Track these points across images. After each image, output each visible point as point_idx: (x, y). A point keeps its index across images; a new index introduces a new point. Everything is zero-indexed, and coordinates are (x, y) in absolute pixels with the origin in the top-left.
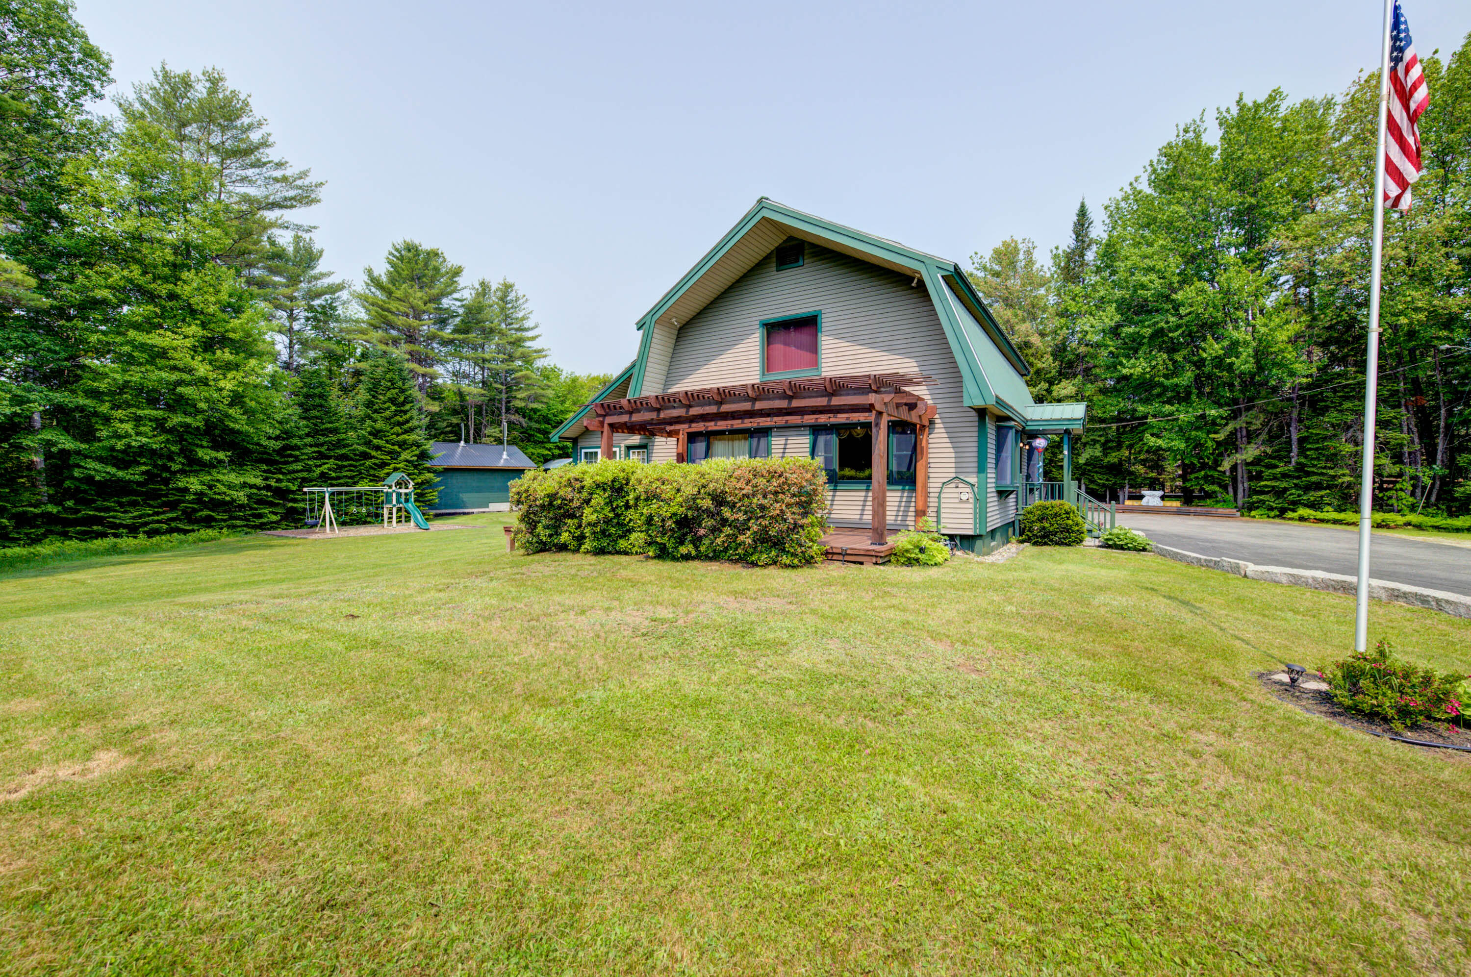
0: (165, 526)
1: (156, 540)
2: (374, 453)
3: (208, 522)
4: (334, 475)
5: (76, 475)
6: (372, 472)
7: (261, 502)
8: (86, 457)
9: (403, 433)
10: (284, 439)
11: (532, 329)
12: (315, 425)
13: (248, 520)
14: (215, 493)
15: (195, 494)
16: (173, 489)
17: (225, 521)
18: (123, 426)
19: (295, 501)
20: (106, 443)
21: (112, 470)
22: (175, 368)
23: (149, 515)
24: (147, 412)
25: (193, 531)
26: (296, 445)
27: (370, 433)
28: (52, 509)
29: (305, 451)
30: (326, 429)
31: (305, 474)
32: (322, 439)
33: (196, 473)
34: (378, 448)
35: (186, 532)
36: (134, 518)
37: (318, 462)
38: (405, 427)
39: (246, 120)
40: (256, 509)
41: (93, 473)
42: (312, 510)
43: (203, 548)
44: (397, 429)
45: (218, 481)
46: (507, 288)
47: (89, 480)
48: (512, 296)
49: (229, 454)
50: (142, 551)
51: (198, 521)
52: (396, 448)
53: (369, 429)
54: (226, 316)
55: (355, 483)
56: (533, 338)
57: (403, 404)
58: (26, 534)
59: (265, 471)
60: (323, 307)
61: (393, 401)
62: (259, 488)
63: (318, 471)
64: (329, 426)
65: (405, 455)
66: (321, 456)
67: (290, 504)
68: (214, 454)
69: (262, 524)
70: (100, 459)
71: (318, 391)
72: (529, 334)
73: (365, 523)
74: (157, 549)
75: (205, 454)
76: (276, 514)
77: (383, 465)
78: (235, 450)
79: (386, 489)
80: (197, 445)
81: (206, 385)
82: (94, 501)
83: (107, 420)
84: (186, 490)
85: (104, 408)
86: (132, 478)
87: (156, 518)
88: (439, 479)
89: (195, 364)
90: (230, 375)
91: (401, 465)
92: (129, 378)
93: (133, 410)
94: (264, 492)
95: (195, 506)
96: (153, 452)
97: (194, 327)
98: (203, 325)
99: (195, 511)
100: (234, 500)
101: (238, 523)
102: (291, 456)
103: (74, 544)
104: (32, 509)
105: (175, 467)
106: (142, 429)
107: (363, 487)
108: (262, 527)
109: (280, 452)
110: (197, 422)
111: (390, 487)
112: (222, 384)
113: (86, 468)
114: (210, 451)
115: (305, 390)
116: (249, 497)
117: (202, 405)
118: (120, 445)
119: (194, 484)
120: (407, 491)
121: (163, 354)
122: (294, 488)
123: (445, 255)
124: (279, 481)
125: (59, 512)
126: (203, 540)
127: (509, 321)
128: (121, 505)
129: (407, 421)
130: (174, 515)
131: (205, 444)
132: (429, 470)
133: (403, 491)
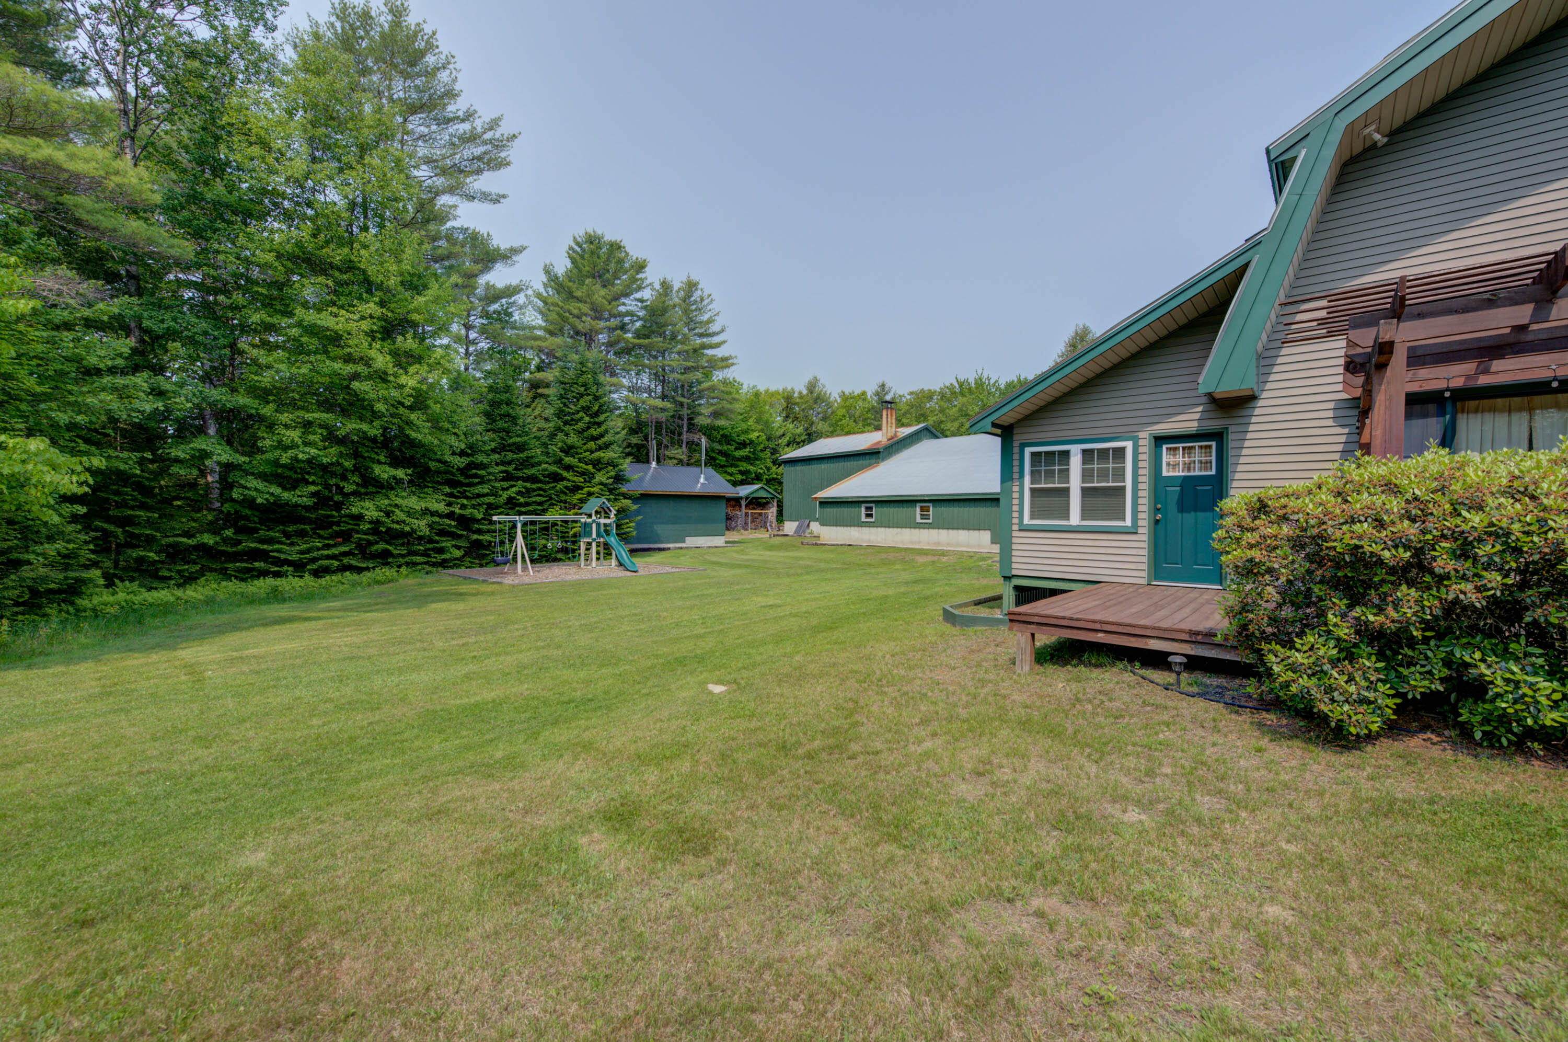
0: (336, 563)
1: (326, 580)
2: (565, 474)
3: (384, 558)
4: (522, 500)
5: (235, 496)
6: (563, 497)
7: (443, 533)
8: (247, 473)
9: (597, 450)
10: (468, 455)
11: (718, 333)
12: (502, 438)
13: (429, 556)
14: (393, 522)
15: (371, 522)
16: (346, 516)
17: (403, 556)
18: (288, 433)
19: (480, 532)
20: (269, 456)
21: (276, 490)
22: (348, 359)
23: (318, 549)
24: (316, 415)
25: (367, 569)
26: (482, 463)
27: (562, 450)
28: (209, 539)
29: (491, 470)
30: (514, 444)
31: (491, 499)
32: (510, 456)
33: (371, 496)
34: (568, 468)
35: (359, 570)
36: (302, 552)
37: (505, 484)
38: (600, 442)
39: (430, 59)
40: (437, 542)
41: (254, 494)
42: (502, 543)
43: (380, 595)
44: (591, 445)
45: (396, 505)
46: (691, 286)
47: (250, 503)
48: (696, 295)
49: (409, 471)
50: (307, 597)
51: (373, 556)
52: (590, 467)
53: (560, 445)
54: (408, 294)
55: (544, 511)
56: (717, 345)
57: (597, 414)
58: (179, 572)
59: (447, 495)
60: (499, 313)
61: (585, 409)
62: (441, 516)
63: (505, 495)
64: (518, 439)
65: (600, 477)
66: (508, 477)
67: (475, 537)
68: (393, 472)
69: (444, 561)
70: (263, 477)
71: (505, 397)
72: (716, 340)
73: (556, 560)
74: (324, 595)
75: (383, 472)
76: (458, 548)
77: (576, 489)
78: (415, 466)
79: (584, 519)
80: (373, 460)
81: (385, 381)
82: (256, 530)
83: (271, 427)
84: (359, 518)
85: (268, 410)
86: (300, 501)
87: (326, 552)
88: (635, 507)
89: (373, 353)
90: (412, 370)
91: (595, 489)
92: (296, 371)
93: (301, 413)
94: (447, 521)
95: (370, 537)
96: (325, 468)
97: (372, 305)
98: (382, 304)
99: (370, 543)
100: (414, 531)
101: (419, 559)
102: (476, 476)
103: (233, 586)
104: (184, 540)
105: (349, 488)
106: (311, 437)
107: (554, 516)
108: (444, 564)
109: (463, 471)
110: (373, 430)
111: (590, 516)
112: (403, 379)
113: (246, 488)
114: (387, 468)
115: (490, 396)
116: (430, 526)
117: (380, 407)
118: (285, 459)
119: (369, 509)
120: (608, 521)
121: (335, 339)
122: (480, 516)
123: (628, 249)
124: (463, 507)
125: (217, 543)
126: (379, 583)
127: (692, 325)
128: (287, 535)
129: (602, 436)
130: (347, 549)
131: (382, 459)
132: (625, 496)
133: (603, 521)
